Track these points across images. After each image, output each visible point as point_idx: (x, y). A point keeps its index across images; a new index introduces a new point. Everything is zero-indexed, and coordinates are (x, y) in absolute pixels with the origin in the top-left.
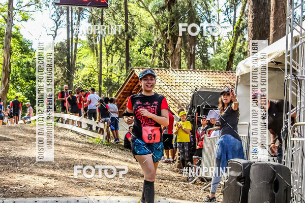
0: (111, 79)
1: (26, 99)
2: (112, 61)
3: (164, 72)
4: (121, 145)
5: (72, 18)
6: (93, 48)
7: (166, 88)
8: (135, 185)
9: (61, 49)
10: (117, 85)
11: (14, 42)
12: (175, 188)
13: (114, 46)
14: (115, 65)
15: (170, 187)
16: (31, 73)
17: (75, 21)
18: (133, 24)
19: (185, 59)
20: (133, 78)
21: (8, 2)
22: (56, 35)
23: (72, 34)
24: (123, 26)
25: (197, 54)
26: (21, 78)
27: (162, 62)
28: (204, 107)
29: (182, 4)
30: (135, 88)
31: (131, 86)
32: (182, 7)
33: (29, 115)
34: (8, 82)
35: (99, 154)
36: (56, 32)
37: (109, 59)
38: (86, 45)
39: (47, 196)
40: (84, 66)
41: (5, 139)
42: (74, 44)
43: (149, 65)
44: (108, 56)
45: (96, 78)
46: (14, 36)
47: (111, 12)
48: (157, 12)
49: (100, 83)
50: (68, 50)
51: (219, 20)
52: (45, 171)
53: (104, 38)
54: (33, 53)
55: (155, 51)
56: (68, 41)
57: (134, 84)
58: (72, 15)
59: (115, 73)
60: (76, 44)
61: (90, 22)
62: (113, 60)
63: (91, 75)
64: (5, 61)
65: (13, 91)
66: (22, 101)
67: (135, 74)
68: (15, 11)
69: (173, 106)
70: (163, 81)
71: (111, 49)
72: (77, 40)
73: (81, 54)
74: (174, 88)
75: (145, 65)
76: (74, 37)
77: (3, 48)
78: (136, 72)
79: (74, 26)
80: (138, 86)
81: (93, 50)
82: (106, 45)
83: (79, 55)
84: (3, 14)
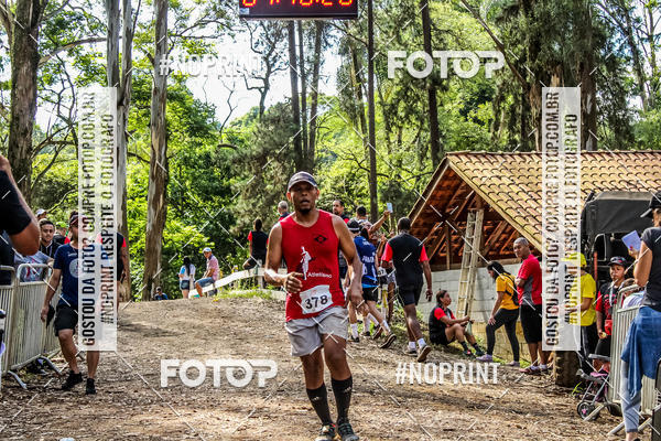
0: (399, 185)
1: (206, 239)
2: (400, 141)
3: (518, 159)
5: (301, 46)
6: (354, 114)
7: (525, 197)
8: (448, 427)
9: (279, 121)
10: (410, 196)
11: (174, 109)
12: (545, 430)
13: (402, 104)
14: (408, 150)
15: (533, 428)
16: (214, 179)
17: (309, 54)
20: (446, 178)
21: (155, 19)
22: (267, 88)
23: (303, 83)
25: (601, 113)
26: (193, 193)
27: (517, 137)
28: (612, 238)
30: (452, 201)
31: (442, 196)
33: (211, 275)
34: (165, 203)
35: (371, 360)
36: (266, 81)
37: (393, 138)
38: (336, 107)
40: (335, 156)
41: (157, 333)
42: (309, 107)
43: (488, 145)
44: (388, 129)
45: (365, 184)
46: (172, 98)
47: (390, 27)
48: (499, 20)
49: (374, 196)
50: (296, 120)
51: (652, 28)
52: (243, 401)
53: (379, 89)
54: (217, 133)
55: (499, 111)
56: (295, 100)
57: (449, 192)
58: (301, 39)
59: (409, 168)
60: (314, 108)
61: (343, 52)
62: (403, 139)
63: (352, 177)
64: (154, 153)
65: (176, 223)
66: (197, 246)
67: (450, 169)
68: (173, 38)
70: (517, 182)
71: (396, 113)
72: (315, 96)
73: (326, 131)
75: (478, 146)
76: (309, 90)
77: (149, 125)
78: (451, 164)
79: (307, 66)
80: (460, 196)
81: (353, 118)
82: (382, 103)
83: (323, 131)
84: (146, 47)
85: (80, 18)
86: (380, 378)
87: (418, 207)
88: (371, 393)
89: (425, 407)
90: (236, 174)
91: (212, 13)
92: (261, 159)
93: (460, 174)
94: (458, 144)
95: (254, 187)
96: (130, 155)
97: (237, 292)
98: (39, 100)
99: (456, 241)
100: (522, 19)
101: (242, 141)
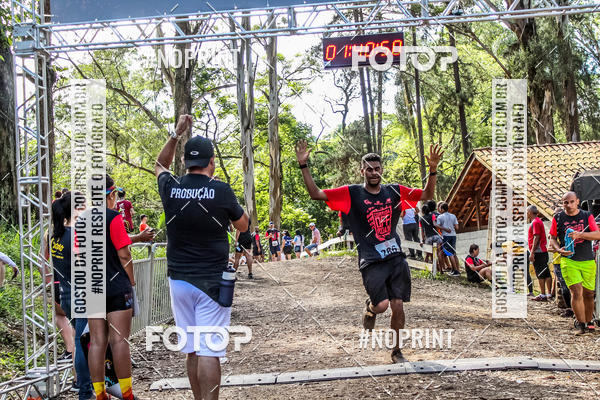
1: (310, 217)
2: (441, 142)
4: (463, 278)
5: (369, 81)
6: (407, 125)
7: (530, 177)
8: (483, 341)
9: (356, 133)
10: (449, 180)
11: (284, 129)
12: (551, 340)
13: (441, 116)
14: (447, 147)
15: (543, 339)
17: (374, 85)
18: (468, 78)
19: (561, 125)
20: (473, 166)
21: (268, 69)
22: (346, 111)
23: (372, 106)
24: (452, 84)
25: (582, 114)
26: (300, 186)
28: (594, 203)
29: (546, 35)
30: (479, 182)
31: (472, 180)
32: (547, 39)
33: (315, 241)
34: (281, 194)
35: (427, 296)
36: (346, 106)
37: (436, 140)
38: (396, 122)
39: (343, 366)
40: (396, 154)
41: (280, 284)
42: (376, 122)
44: (432, 134)
45: (418, 172)
46: (282, 121)
48: (506, 54)
50: (368, 132)
52: (341, 329)
53: (424, 107)
54: (314, 144)
56: (366, 118)
57: (476, 177)
58: (368, 76)
59: (448, 160)
60: (380, 122)
61: (398, 83)
62: (443, 140)
63: (409, 169)
64: (272, 160)
65: (289, 207)
66: (304, 222)
67: (476, 160)
68: (281, 81)
69: (544, 206)
71: (436, 123)
72: (380, 115)
73: (389, 138)
74: (544, 176)
76: (376, 110)
77: (268, 141)
78: (477, 156)
79: (373, 94)
80: (484, 178)
81: (407, 128)
82: (427, 117)
83: (387, 138)
84: (264, 88)
85: (218, 72)
86: (435, 308)
87: (455, 187)
88: (429, 318)
89: (467, 327)
90: (328, 171)
91: (307, 62)
92: (345, 160)
93: (484, 163)
94: (482, 141)
95: (341, 179)
96: (256, 162)
97: (333, 252)
98: (193, 129)
99: (483, 210)
100: (522, 52)
101: (331, 148)
